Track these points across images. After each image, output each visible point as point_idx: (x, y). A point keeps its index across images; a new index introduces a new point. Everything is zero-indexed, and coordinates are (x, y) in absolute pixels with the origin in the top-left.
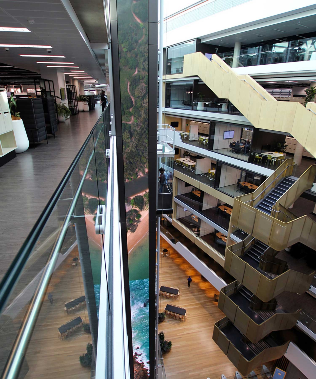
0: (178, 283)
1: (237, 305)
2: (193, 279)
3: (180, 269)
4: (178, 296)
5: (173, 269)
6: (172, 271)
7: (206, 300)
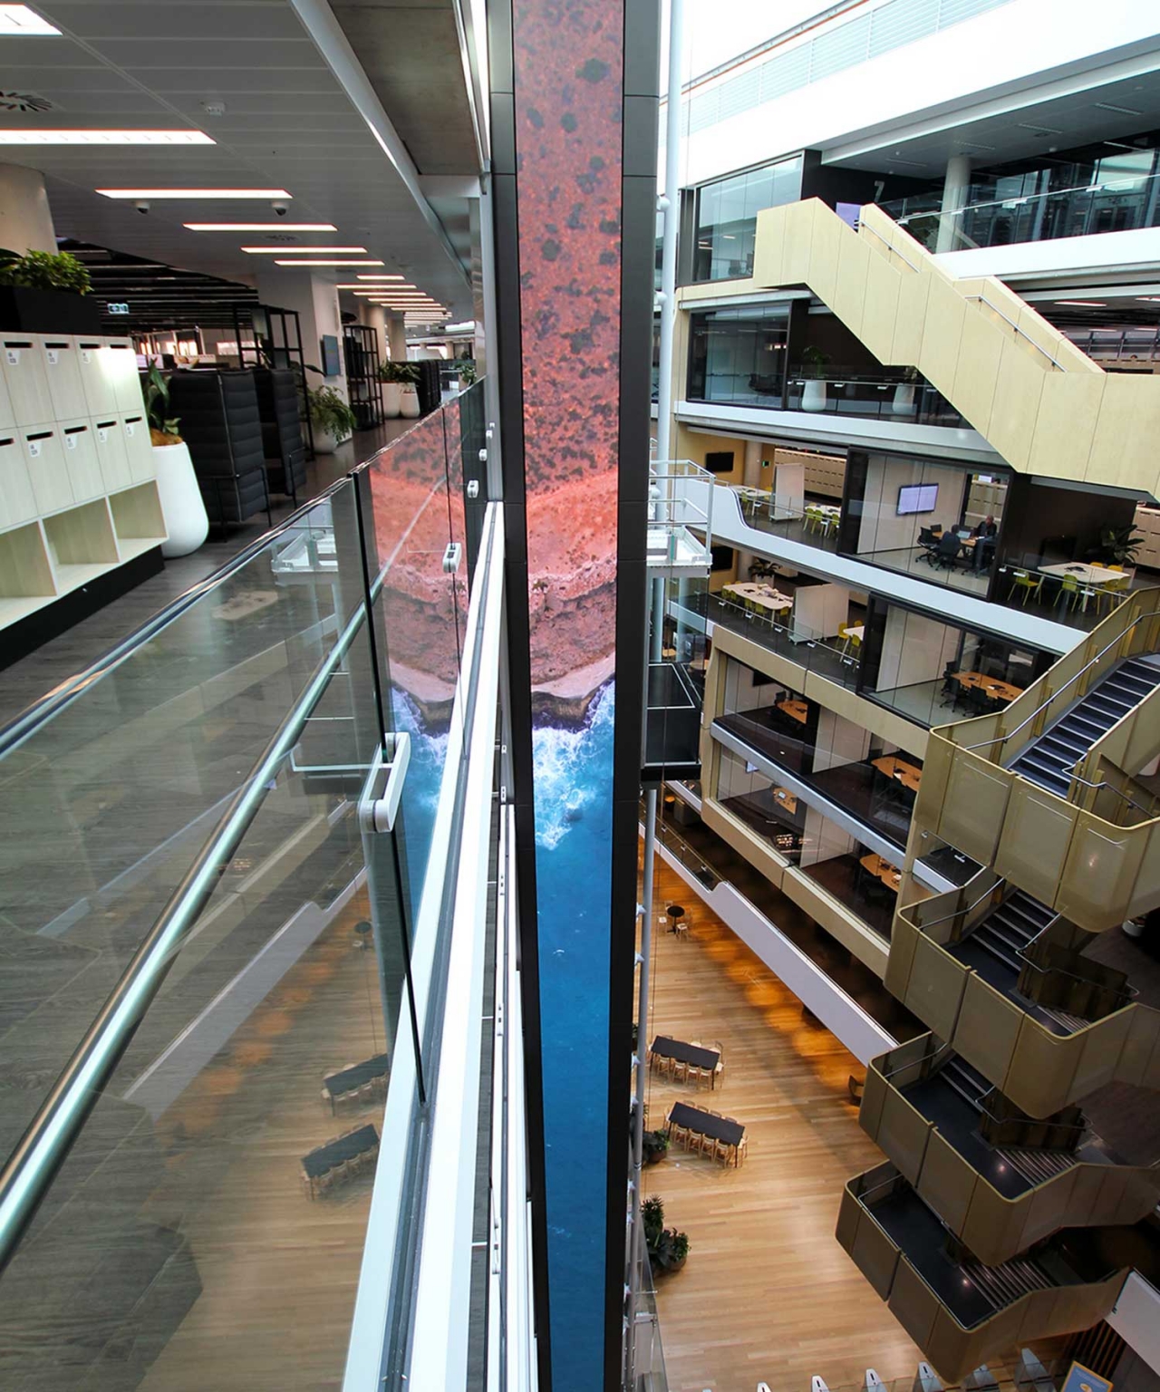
0: (719, 1028)
1: (932, 1122)
2: (774, 1018)
3: (729, 979)
4: (714, 1075)
5: (702, 979)
6: (696, 986)
7: (817, 1094)
